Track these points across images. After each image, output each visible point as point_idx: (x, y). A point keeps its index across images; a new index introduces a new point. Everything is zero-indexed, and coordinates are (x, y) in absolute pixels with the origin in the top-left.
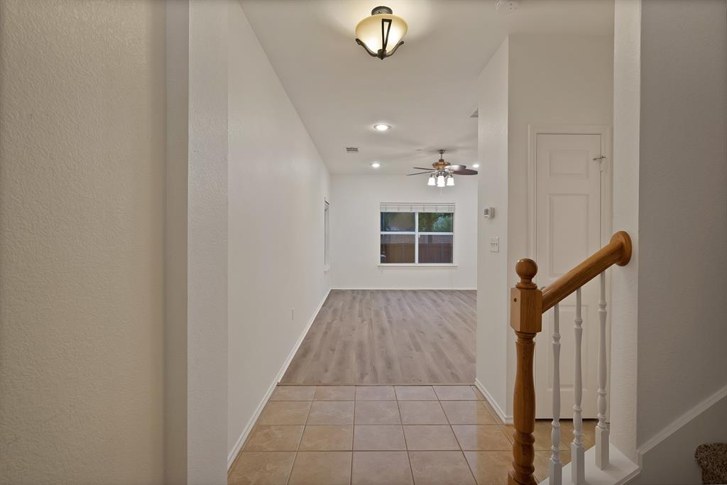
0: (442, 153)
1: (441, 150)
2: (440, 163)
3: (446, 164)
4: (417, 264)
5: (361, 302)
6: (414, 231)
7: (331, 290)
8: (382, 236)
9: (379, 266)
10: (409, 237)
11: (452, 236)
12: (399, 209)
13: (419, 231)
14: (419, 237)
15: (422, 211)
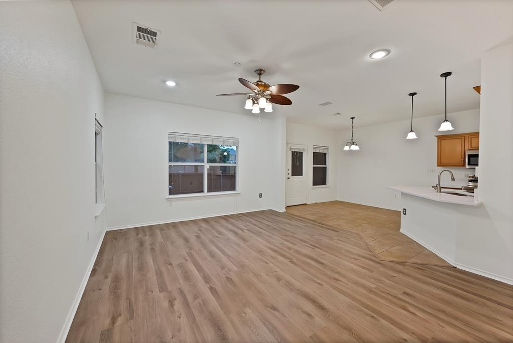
0: (260, 74)
1: (261, 70)
2: (260, 83)
3: (266, 86)
4: (206, 193)
5: (153, 249)
6: (203, 162)
7: (107, 232)
8: (170, 166)
9: (167, 199)
10: (198, 168)
11: (235, 167)
12: (188, 139)
13: (207, 163)
14: (208, 168)
15: (211, 143)
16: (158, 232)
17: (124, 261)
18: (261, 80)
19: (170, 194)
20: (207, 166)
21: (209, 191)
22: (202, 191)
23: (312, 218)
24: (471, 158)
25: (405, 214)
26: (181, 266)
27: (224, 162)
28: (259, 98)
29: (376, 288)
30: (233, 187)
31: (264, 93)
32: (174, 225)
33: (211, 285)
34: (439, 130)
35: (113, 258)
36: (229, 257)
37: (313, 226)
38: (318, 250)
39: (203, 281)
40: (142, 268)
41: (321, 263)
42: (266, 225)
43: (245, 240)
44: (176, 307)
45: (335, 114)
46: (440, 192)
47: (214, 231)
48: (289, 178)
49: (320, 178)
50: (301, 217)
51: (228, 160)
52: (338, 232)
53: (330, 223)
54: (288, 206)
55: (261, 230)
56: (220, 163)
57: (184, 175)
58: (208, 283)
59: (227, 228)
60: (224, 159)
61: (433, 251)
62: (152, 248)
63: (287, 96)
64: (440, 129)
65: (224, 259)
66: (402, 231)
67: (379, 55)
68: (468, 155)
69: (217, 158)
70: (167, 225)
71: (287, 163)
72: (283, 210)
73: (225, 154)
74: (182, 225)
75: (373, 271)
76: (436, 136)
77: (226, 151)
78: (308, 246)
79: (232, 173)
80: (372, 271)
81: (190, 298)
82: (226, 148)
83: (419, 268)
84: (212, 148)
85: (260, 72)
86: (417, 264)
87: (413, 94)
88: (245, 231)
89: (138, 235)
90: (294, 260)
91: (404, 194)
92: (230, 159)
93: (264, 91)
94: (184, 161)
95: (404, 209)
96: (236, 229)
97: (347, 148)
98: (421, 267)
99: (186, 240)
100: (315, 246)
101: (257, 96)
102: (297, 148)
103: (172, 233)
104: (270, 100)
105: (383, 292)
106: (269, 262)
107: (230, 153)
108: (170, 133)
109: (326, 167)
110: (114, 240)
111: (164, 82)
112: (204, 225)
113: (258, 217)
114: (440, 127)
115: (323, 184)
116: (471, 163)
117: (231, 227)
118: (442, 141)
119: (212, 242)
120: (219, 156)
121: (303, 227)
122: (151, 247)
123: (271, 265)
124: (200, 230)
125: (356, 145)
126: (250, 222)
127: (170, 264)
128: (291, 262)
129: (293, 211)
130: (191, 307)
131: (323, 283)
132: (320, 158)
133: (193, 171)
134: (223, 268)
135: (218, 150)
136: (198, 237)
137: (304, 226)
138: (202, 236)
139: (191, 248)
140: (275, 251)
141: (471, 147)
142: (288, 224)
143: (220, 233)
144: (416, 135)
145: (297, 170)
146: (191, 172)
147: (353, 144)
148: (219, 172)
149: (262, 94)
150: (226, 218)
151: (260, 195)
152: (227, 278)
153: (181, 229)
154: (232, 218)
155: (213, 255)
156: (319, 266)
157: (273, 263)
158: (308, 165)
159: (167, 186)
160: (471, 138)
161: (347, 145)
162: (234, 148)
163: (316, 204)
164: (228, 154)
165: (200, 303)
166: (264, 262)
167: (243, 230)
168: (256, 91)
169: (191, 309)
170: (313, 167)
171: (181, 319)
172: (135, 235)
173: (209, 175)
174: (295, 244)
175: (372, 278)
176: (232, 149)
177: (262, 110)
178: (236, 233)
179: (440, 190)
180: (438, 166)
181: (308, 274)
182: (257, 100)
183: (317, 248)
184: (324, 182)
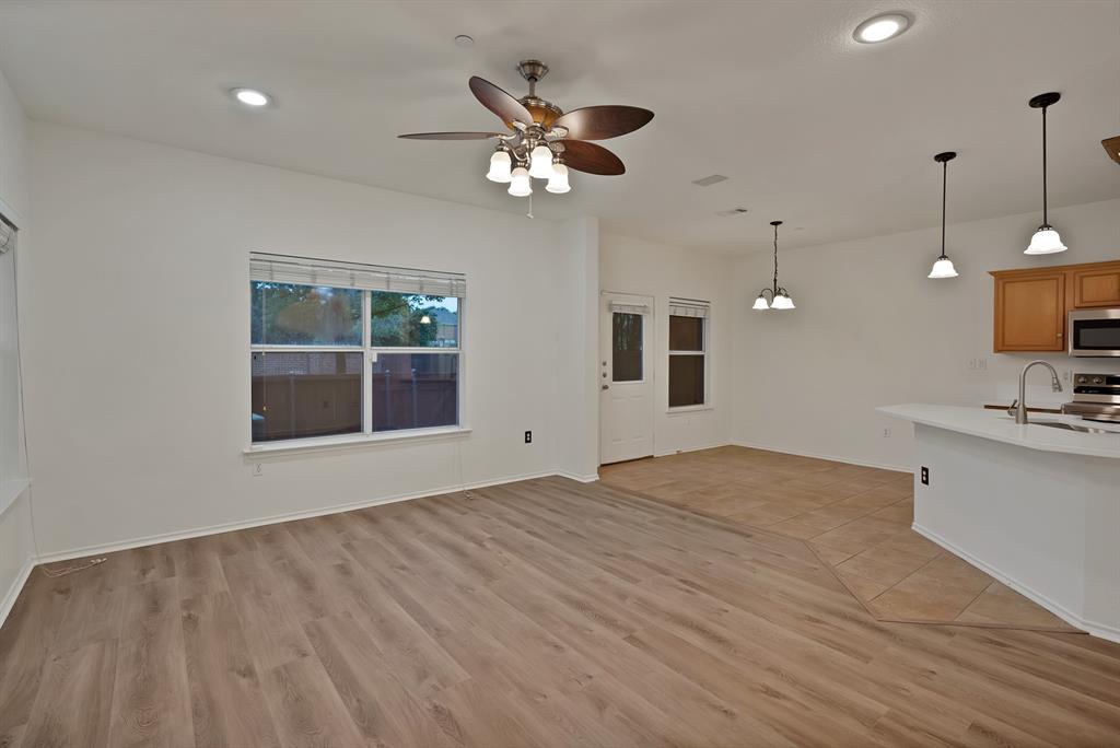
0: (532, 78)
1: (534, 64)
2: (533, 103)
3: (552, 114)
4: (368, 434)
5: (191, 621)
6: (360, 343)
7: (36, 569)
8: (255, 356)
9: (247, 454)
10: (347, 361)
11: (455, 356)
12: (314, 276)
13: (373, 344)
14: (375, 360)
15: (382, 288)
16: (215, 560)
17: (83, 671)
18: (536, 95)
19: (257, 438)
20: (371, 354)
21: (377, 427)
22: (358, 428)
23: (675, 496)
24: (1082, 331)
25: (926, 482)
26: (282, 676)
27: (423, 344)
28: (530, 150)
29: (890, 716)
30: (448, 415)
31: (547, 135)
32: (269, 534)
34: (1026, 252)
35: (43, 662)
36: (439, 632)
37: (680, 522)
38: (704, 596)
39: (355, 729)
40: (143, 697)
41: (720, 640)
42: (549, 523)
43: (487, 574)
45: (732, 212)
46: (1026, 421)
47: (393, 550)
48: (605, 387)
49: (687, 385)
50: (641, 496)
51: (433, 339)
52: (749, 536)
53: (725, 513)
54: (602, 465)
55: (532, 538)
56: (410, 345)
57: (301, 382)
58: (375, 736)
59: (432, 539)
60: (423, 334)
61: (1013, 587)
62: (190, 616)
63: (611, 145)
64: (1030, 251)
65: (428, 643)
66: (917, 527)
67: (881, 31)
68: (1075, 322)
69: (401, 333)
70: (244, 535)
71: (600, 346)
72: (593, 477)
73: (426, 320)
74: (294, 535)
75: (871, 658)
76: (991, 273)
77: (425, 312)
78: (675, 586)
79: (443, 372)
80: (867, 659)
82: (427, 304)
83: (992, 642)
84: (387, 304)
85: (532, 71)
86: (983, 627)
87: (945, 157)
88: (488, 545)
89: (144, 572)
90: (640, 633)
91: (920, 428)
92: (439, 336)
93: (544, 129)
94: (306, 339)
95: (924, 469)
96: (458, 540)
97: (761, 304)
98: (997, 637)
99: (306, 583)
100: (692, 584)
101: (525, 142)
102: (627, 305)
103: (262, 560)
104: (561, 157)
105: (912, 728)
106: (564, 645)
107: (438, 319)
108: (253, 256)
109: (702, 357)
110: (58, 597)
111: (231, 91)
112: (362, 530)
113: (521, 498)
114: (1029, 243)
115: (696, 403)
116: (1082, 344)
117: (444, 533)
118: (1008, 287)
119: (388, 585)
120: (408, 327)
121: (653, 525)
122: (185, 614)
123: (572, 653)
124: (348, 546)
125: (787, 296)
126: (500, 516)
127: (248, 672)
128: (632, 639)
129: (617, 478)
131: (735, 710)
132: (686, 331)
133: (330, 369)
134: (422, 675)
135: (404, 310)
136: (344, 570)
137: (654, 522)
138: (357, 568)
139: (319, 611)
140: (580, 606)
141: (1082, 302)
142: (610, 517)
143: (412, 554)
144: (955, 268)
145: (627, 364)
146: (325, 372)
147: (777, 292)
148: (409, 372)
149: (539, 135)
150: (430, 505)
151: (528, 437)
152: (437, 710)
153: (292, 546)
154: (446, 505)
155: (388, 631)
156: (714, 650)
157: (576, 647)
158: (656, 351)
159: (245, 416)
160: (1082, 278)
161: (761, 296)
162: (450, 304)
163: (680, 457)
164: (433, 323)
166: (549, 643)
167: (480, 544)
168: (522, 126)
170: (671, 356)
172: (135, 573)
173: (377, 380)
174: (635, 581)
175: (870, 680)
176: (443, 309)
177: (539, 184)
178: (459, 553)
179: (1026, 416)
180: (997, 350)
181: (686, 680)
182: (522, 156)
183: (699, 588)
184: (698, 398)
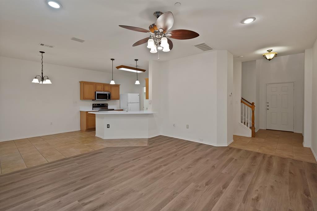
33: (222, 189)
39: (223, 195)
44: (256, 195)
68: (97, 94)
81: (243, 193)
116: (98, 98)
118: (86, 85)
130: (247, 189)
141: (97, 90)
152: (206, 185)
160: (97, 85)
165: (240, 187)
169: (248, 189)
171: (257, 189)
180: (83, 99)
